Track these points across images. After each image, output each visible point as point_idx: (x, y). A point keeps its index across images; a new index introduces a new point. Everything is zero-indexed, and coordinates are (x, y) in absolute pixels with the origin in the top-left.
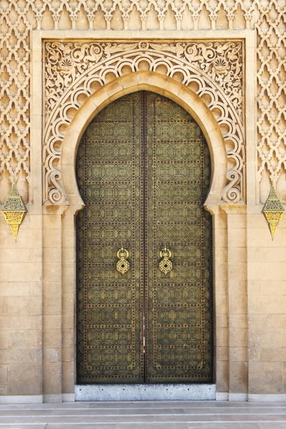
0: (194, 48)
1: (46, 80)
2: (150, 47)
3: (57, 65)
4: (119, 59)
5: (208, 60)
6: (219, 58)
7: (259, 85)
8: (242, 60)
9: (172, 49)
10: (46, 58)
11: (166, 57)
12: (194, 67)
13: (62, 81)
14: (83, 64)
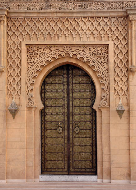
0: (88, 48)
1: (27, 60)
2: (70, 48)
3: (32, 54)
4: (57, 52)
5: (94, 53)
6: (98, 52)
7: (115, 62)
8: (108, 52)
9: (79, 48)
10: (27, 52)
11: (76, 51)
12: (88, 55)
13: (34, 60)
14: (43, 54)
